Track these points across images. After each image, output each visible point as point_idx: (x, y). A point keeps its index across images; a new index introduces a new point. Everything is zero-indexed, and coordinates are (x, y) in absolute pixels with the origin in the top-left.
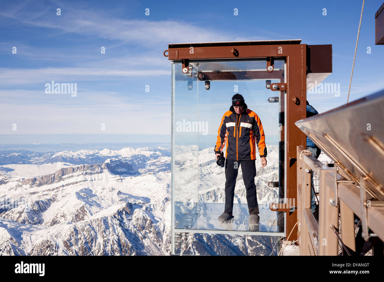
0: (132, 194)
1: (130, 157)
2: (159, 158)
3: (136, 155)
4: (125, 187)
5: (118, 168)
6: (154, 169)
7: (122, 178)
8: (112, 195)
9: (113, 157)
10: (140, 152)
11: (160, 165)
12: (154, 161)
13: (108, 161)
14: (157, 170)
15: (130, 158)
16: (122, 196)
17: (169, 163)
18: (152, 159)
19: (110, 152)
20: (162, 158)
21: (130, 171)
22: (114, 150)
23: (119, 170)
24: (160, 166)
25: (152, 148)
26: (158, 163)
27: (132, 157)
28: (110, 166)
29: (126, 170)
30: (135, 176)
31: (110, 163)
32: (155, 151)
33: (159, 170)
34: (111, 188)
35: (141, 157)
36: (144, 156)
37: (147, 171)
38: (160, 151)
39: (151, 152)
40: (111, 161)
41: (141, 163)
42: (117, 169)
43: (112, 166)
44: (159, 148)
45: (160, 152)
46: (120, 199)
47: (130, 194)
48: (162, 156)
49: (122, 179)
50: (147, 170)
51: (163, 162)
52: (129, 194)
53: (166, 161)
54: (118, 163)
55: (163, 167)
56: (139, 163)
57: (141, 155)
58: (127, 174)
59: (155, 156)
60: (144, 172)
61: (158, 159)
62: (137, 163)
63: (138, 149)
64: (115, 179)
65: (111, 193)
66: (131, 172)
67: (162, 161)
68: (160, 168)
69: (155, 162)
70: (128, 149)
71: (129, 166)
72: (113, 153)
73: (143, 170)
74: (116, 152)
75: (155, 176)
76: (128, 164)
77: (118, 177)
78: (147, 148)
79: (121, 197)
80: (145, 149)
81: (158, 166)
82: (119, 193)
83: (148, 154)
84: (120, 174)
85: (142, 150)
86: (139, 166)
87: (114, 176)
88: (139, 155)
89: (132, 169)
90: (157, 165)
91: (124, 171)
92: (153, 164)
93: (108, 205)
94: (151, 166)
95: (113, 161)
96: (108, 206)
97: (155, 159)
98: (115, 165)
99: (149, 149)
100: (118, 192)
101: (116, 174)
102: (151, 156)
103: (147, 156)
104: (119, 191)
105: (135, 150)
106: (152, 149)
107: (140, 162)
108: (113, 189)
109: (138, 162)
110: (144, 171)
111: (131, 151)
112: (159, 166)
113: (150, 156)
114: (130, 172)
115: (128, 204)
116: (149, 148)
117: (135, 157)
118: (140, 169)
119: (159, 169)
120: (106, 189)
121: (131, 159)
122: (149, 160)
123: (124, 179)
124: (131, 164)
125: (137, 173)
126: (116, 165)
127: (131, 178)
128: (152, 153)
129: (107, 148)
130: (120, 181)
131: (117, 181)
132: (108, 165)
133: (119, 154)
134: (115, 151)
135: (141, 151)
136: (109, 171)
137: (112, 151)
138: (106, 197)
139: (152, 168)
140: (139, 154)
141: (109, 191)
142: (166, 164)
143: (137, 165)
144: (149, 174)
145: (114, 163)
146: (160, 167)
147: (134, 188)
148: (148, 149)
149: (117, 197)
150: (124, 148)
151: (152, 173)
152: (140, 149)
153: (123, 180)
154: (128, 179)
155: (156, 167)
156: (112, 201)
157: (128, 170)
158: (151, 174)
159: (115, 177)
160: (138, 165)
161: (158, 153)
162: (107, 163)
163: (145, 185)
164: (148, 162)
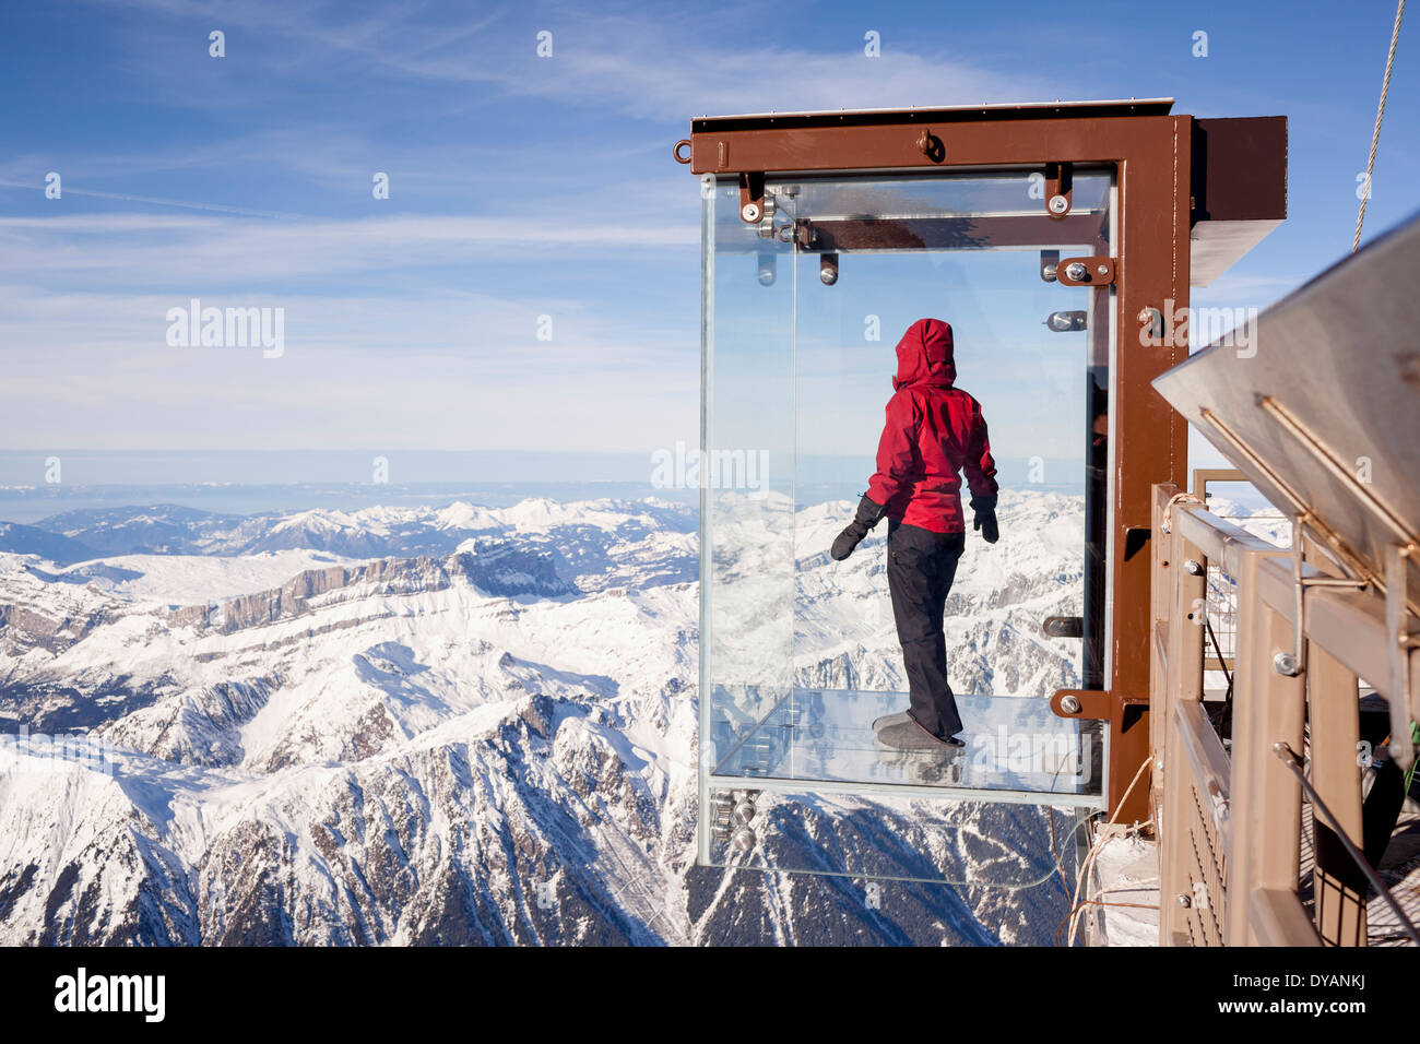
0: (550, 665)
1: (544, 534)
2: (649, 536)
3: (568, 527)
4: (528, 640)
5: (502, 573)
6: (629, 578)
7: (517, 606)
8: (482, 666)
9: (484, 532)
10: (582, 516)
11: (651, 563)
12: (631, 547)
13: (467, 546)
14: (643, 578)
15: (546, 536)
16: (515, 670)
17: (684, 554)
18: (622, 540)
19: (476, 514)
20: (659, 536)
21: (544, 584)
22: (488, 508)
23: (507, 580)
24: (653, 566)
25: (624, 502)
26: (645, 556)
27: (552, 532)
28: (475, 563)
29: (532, 580)
30: (565, 602)
31: (475, 554)
32: (636, 511)
33: (647, 581)
34: (478, 643)
35: (583, 532)
36: (594, 531)
37: (606, 583)
38: (654, 512)
39: (621, 515)
40: (478, 546)
41: (586, 555)
42: (499, 576)
43: (483, 564)
44: (649, 500)
45: (651, 515)
46: (508, 682)
47: (547, 663)
48: (661, 530)
49: (516, 612)
50: (605, 580)
51: (664, 553)
52: (540, 663)
53: (674, 548)
54: (503, 555)
55: (663, 568)
56: (577, 556)
57: (583, 525)
58: (534, 593)
59: (635, 529)
60: (594, 587)
61: (645, 542)
62: (570, 556)
63: (575, 505)
64: (491, 609)
65: (478, 661)
66: (550, 585)
67: (659, 549)
68: (653, 574)
69: (635, 552)
70: (538, 504)
71: (540, 565)
72: (485, 520)
73: (592, 578)
74: (496, 513)
75: (633, 602)
76: (539, 559)
77: (502, 603)
78: (606, 501)
79: (513, 675)
80: (598, 506)
81: (645, 566)
82: (508, 660)
83: (608, 522)
84: (511, 592)
85: (588, 508)
86: (577, 564)
87: (488, 600)
88: (576, 526)
89: (552, 577)
90: (642, 563)
91: (525, 583)
92: (629, 559)
93: (466, 701)
94: (621, 566)
95: (484, 549)
96: (466, 704)
97: (633, 540)
98: (493, 559)
99: (612, 506)
100: (503, 658)
101: (495, 593)
102: (621, 530)
103: (606, 528)
104: (508, 654)
105: (564, 509)
106: (625, 507)
107: (581, 551)
108: (485, 647)
109: (574, 549)
110: (595, 584)
111: (549, 512)
112: (649, 566)
113: (615, 529)
114: (547, 587)
115: (538, 701)
116: (612, 502)
117: (563, 533)
118: (581, 577)
119: (648, 577)
120: (460, 647)
121: (548, 540)
122: (614, 543)
123: (525, 611)
124: (550, 559)
125: (571, 591)
126: (497, 560)
127: (549, 609)
128: (624, 518)
129: (464, 500)
130: (511, 616)
131: (500, 617)
132: (466, 562)
133: (507, 523)
134: (491, 513)
135: (584, 513)
136: (469, 582)
137: (483, 513)
138: (459, 673)
139: (624, 571)
140: (578, 521)
141: (472, 654)
142: (673, 558)
143: (571, 560)
144: (611, 593)
145: (491, 553)
146: (650, 570)
147: (560, 644)
148: (608, 505)
149: (499, 673)
150: (525, 502)
151: (625, 592)
152: (580, 505)
153: (521, 615)
154: (538, 609)
155: (638, 568)
156: (482, 689)
157: (537, 580)
158: (619, 594)
159: (492, 604)
160: (572, 563)
161: (644, 519)
162: (462, 555)
163: (597, 632)
164: (610, 552)
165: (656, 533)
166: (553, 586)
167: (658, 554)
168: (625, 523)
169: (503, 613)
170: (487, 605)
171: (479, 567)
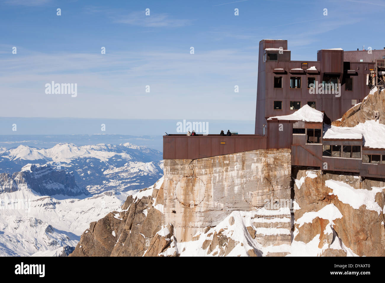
0: (74, 233)
1: (68, 163)
2: (126, 164)
3: (81, 159)
4: (61, 219)
5: (46, 183)
6: (116, 187)
7: (54, 200)
8: (37, 232)
9: (36, 161)
10: (89, 153)
11: (127, 179)
12: (117, 170)
13: (27, 168)
14: (123, 187)
15: (69, 164)
16: (54, 234)
17: (146, 174)
18: (112, 167)
19: (31, 151)
20: (132, 164)
21: (69, 189)
22: (38, 149)
23: (49, 186)
24: (128, 180)
25: (112, 146)
26: (124, 175)
27: (73, 162)
28: (32, 177)
29: (62, 186)
30: (81, 199)
31: (31, 172)
32: (119, 150)
33: (125, 188)
34: (33, 220)
35: (90, 162)
36: (96, 161)
37: (102, 190)
38: (128, 151)
39: (111, 152)
40: (33, 168)
41: (91, 175)
42: (44, 184)
43: (36, 178)
44: (126, 145)
45: (127, 153)
46: (51, 241)
47: (71, 232)
48: (133, 161)
49: (54, 204)
50: (102, 188)
51: (135, 173)
52: (68, 231)
53: (140, 171)
54: (47, 173)
55: (134, 182)
56: (86, 175)
57: (90, 158)
58: (64, 194)
59: (119, 160)
60: (96, 192)
61: (124, 168)
62: (82, 175)
63: (85, 147)
64: (40, 202)
65: (34, 230)
66: (72, 190)
67: (132, 171)
68: (129, 185)
69: (118, 173)
70: (65, 147)
71: (67, 179)
72: (36, 155)
73: (95, 187)
74: (42, 151)
75: (118, 198)
76: (67, 175)
77: (47, 199)
78: (102, 145)
79: (53, 237)
80: (98, 148)
81: (124, 180)
82: (50, 229)
83: (104, 156)
84: (51, 193)
85: (93, 149)
86: (86, 179)
87: (39, 197)
88: (86, 159)
89: (73, 185)
90: (123, 179)
91: (59, 189)
92: (115, 176)
93: (28, 251)
94: (111, 180)
95: (36, 169)
96: (29, 253)
97: (117, 166)
98: (41, 175)
99: (106, 148)
100: (47, 228)
101: (42, 194)
102: (111, 161)
103: (102, 160)
104: (50, 226)
105: (79, 149)
106: (113, 148)
107: (89, 172)
108: (38, 222)
109: (85, 171)
110: (96, 190)
111: (71, 151)
112: (126, 181)
113: (107, 160)
114: (71, 191)
115: (68, 250)
116: (106, 145)
117: (79, 162)
118: (89, 186)
119: (126, 186)
120: (24, 222)
121: (71, 166)
122: (107, 168)
123: (59, 203)
124: (72, 175)
125: (84, 193)
126: (43, 175)
127: (72, 202)
128: (112, 154)
129: (24, 144)
130: (51, 206)
131: (45, 207)
132: (26, 175)
133: (48, 156)
134: (39, 151)
135: (90, 151)
136: (29, 187)
137: (35, 151)
138: (24, 236)
139: (112, 184)
140: (87, 156)
141: (31, 226)
142: (140, 176)
143: (83, 177)
144: (106, 194)
145: (40, 172)
146: (130, 182)
147: (78, 222)
148: (103, 147)
149: (46, 237)
150: (58, 145)
151: (114, 193)
152: (88, 147)
153: (57, 205)
154: (66, 203)
155: (121, 182)
156: (36, 244)
157: (65, 187)
158: (110, 194)
159: (41, 199)
160: (84, 179)
161: (123, 155)
162: (25, 172)
163: (98, 215)
164: (105, 173)
165: (130, 162)
166: (74, 190)
167: (132, 174)
168: (113, 157)
169: (47, 204)
170: (38, 200)
171: (34, 179)
